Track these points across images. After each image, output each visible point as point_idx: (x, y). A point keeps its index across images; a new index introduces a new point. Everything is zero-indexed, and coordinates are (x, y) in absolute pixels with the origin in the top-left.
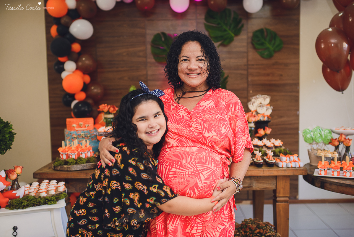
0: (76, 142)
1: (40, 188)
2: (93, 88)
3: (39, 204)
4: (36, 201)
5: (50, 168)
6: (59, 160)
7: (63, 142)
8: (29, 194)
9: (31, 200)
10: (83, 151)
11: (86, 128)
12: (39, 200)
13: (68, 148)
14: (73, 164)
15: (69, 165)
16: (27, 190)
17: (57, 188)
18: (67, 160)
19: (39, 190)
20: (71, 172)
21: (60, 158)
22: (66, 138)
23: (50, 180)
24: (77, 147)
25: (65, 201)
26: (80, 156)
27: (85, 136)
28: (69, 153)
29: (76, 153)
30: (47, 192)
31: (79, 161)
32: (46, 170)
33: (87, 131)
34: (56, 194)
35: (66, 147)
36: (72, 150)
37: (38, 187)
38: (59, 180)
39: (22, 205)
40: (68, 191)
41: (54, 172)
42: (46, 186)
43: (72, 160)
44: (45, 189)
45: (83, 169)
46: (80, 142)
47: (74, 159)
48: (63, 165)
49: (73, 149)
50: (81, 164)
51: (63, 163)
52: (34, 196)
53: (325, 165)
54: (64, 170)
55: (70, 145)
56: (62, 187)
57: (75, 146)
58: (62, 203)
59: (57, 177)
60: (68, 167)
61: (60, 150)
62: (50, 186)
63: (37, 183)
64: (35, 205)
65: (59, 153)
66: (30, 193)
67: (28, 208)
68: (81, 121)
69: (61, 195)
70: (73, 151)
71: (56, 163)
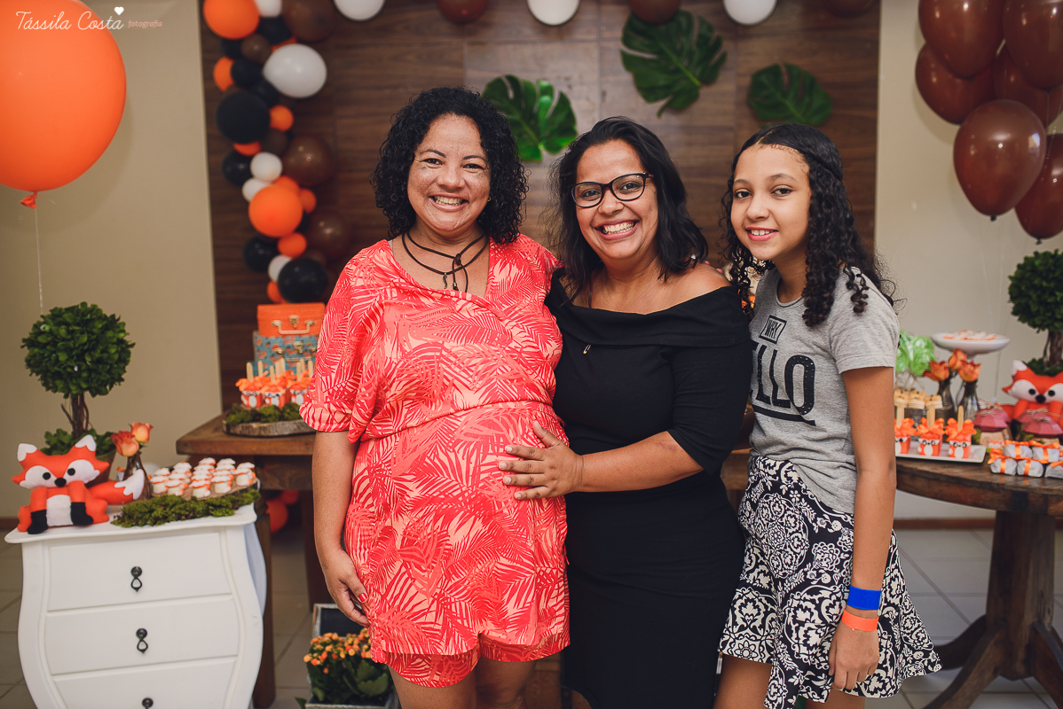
0: (281, 364)
1: (193, 478)
2: (322, 224)
3: (192, 514)
4: (185, 507)
5: (216, 430)
6: (239, 411)
7: (249, 366)
8: (167, 492)
9: (174, 505)
10: (298, 387)
11: (307, 331)
12: (192, 506)
13: (261, 380)
14: (274, 421)
15: (265, 422)
16: (163, 482)
17: (234, 478)
18: (258, 409)
19: (190, 483)
20: (269, 440)
21: (242, 406)
22: (257, 354)
23: (218, 458)
24: (284, 379)
25: (256, 510)
26: (290, 399)
27: (306, 351)
28: (264, 392)
29: (282, 392)
30: (211, 487)
31: (289, 414)
32: (208, 435)
33: (311, 337)
34: (233, 491)
35: (257, 378)
36: (271, 386)
37: (190, 475)
38: (239, 460)
39: (151, 516)
40: (261, 485)
41: (226, 438)
42: (208, 473)
43: (271, 411)
44: (206, 480)
45: (298, 431)
46: (290, 367)
47: (276, 407)
48: (248, 422)
49: (274, 382)
50: (294, 419)
51: (249, 418)
52: (180, 497)
53: (902, 428)
54: (251, 434)
55: (266, 373)
56: (246, 475)
57: (279, 375)
58: (247, 515)
59: (234, 452)
60: (260, 428)
61: (242, 385)
62: (219, 473)
63: (187, 466)
64: (184, 517)
65: (241, 393)
66: (170, 490)
67: (167, 524)
68: (295, 312)
69: (245, 494)
70: (273, 388)
71: (233, 417)
